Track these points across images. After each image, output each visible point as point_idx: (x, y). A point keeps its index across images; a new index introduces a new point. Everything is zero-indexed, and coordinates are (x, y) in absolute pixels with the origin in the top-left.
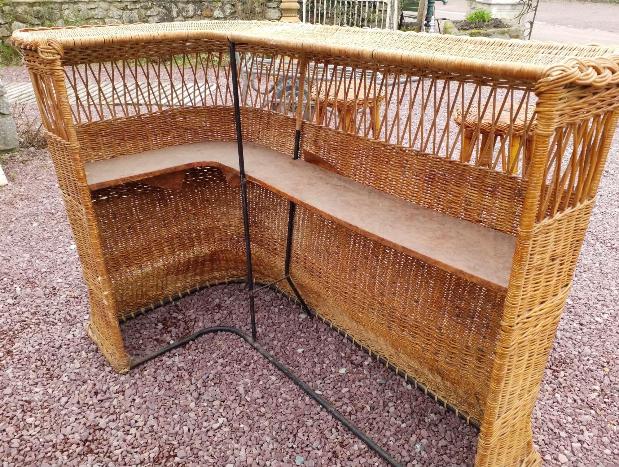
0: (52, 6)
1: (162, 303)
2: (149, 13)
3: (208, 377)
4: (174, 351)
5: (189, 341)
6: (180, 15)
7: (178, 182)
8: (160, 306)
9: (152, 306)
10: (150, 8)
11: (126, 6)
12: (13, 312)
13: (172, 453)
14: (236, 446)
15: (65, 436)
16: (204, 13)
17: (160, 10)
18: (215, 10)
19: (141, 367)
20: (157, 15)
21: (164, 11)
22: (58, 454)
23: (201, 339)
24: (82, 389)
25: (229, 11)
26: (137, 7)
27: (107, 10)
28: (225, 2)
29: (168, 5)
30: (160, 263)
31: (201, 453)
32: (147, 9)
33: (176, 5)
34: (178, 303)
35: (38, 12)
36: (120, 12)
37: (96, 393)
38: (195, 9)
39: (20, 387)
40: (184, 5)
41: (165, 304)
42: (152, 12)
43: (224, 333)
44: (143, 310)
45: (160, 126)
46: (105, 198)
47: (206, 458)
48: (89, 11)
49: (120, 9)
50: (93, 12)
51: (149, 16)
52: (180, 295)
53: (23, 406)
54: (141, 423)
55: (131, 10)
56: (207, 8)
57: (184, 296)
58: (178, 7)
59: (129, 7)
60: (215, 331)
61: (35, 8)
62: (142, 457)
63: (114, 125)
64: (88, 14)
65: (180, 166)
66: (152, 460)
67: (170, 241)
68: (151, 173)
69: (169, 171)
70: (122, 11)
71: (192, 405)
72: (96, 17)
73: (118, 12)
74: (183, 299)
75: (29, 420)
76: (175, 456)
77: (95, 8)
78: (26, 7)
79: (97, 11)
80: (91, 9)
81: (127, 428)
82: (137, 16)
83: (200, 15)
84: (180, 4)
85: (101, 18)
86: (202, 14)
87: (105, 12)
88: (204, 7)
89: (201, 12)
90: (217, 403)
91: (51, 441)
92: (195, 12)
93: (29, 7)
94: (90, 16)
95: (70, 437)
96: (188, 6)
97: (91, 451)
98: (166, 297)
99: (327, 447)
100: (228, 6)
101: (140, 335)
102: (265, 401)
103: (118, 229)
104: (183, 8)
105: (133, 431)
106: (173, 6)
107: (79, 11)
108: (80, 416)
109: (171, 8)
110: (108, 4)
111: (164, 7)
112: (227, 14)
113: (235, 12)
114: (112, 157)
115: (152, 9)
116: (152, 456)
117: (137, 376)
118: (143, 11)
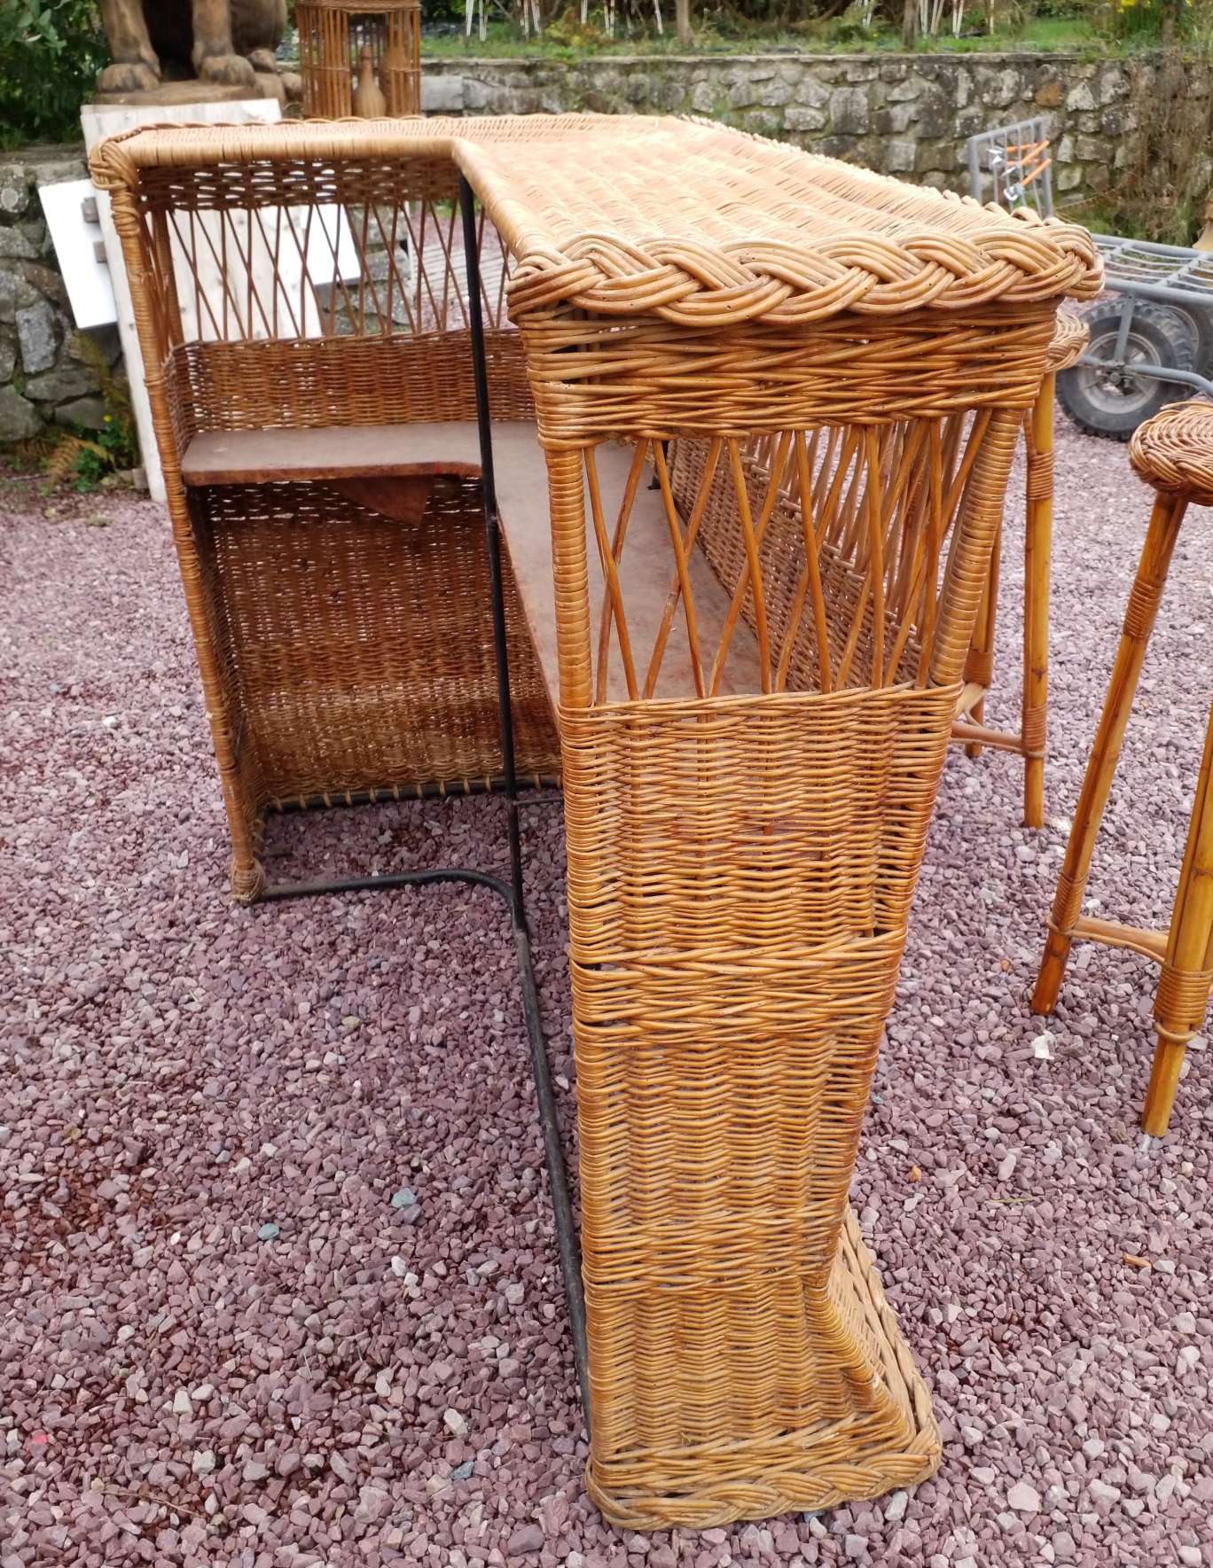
0: (671, 72)
1: (419, 792)
2: (896, 94)
3: (379, 966)
4: (365, 894)
5: (406, 882)
6: (977, 100)
7: (415, 504)
8: (414, 797)
9: (396, 792)
10: (902, 80)
11: (844, 74)
12: (167, 731)
13: (199, 1082)
14: (312, 1116)
15: (67, 977)
16: (1042, 97)
17: (926, 85)
18: (1074, 87)
19: (285, 903)
20: (914, 101)
21: (935, 88)
22: (32, 1003)
23: (433, 888)
24: (157, 906)
25: (1112, 91)
26: (871, 77)
27: (795, 85)
28: (1107, 64)
29: (948, 72)
30: (398, 693)
31: (244, 1102)
32: (893, 81)
33: (970, 71)
34: (457, 803)
35: (639, 87)
36: (825, 92)
37: (172, 924)
38: (1018, 84)
39: (69, 869)
40: (990, 73)
41: (428, 796)
42: (904, 91)
43: (487, 890)
44: (373, 794)
45: (438, 368)
46: (289, 515)
47: (245, 1115)
48: (753, 87)
49: (827, 82)
50: (762, 91)
51: (895, 103)
52: (466, 786)
53: (48, 901)
54: (194, 1007)
55: (854, 84)
56: (1053, 80)
57: (477, 790)
58: (973, 79)
59: (850, 77)
60: (472, 882)
61: (633, 78)
62: (146, 1065)
63: (324, 352)
64: (749, 93)
65: (405, 466)
66: (158, 1078)
67: (425, 647)
68: (331, 470)
69: (375, 473)
70: (829, 88)
71: (304, 1007)
72: (765, 103)
73: (821, 91)
74: (471, 798)
75: (41, 930)
76: (201, 1089)
77: (769, 80)
78: (613, 73)
79: (771, 87)
80: (758, 82)
81: (168, 1004)
82: (865, 101)
83: (1028, 102)
84: (981, 69)
85: (777, 106)
86: (1033, 100)
87: (790, 89)
88: (1045, 78)
89: (1035, 91)
90: (351, 1021)
91: (41, 979)
92: (1018, 93)
93: (621, 74)
94: (754, 99)
95: (73, 983)
96: (1002, 75)
97: (82, 1022)
98: (433, 781)
99: (480, 1199)
100: (1113, 76)
101: (334, 841)
102: (443, 1055)
103: (309, 593)
104: (987, 81)
105: (173, 1015)
106: (962, 74)
107: (729, 86)
108: (113, 954)
109: (956, 79)
110: (800, 68)
111: (939, 78)
112: (1106, 99)
113: (1126, 96)
114: (313, 426)
115: (905, 85)
116: (164, 1071)
117: (265, 918)
118: (881, 89)
